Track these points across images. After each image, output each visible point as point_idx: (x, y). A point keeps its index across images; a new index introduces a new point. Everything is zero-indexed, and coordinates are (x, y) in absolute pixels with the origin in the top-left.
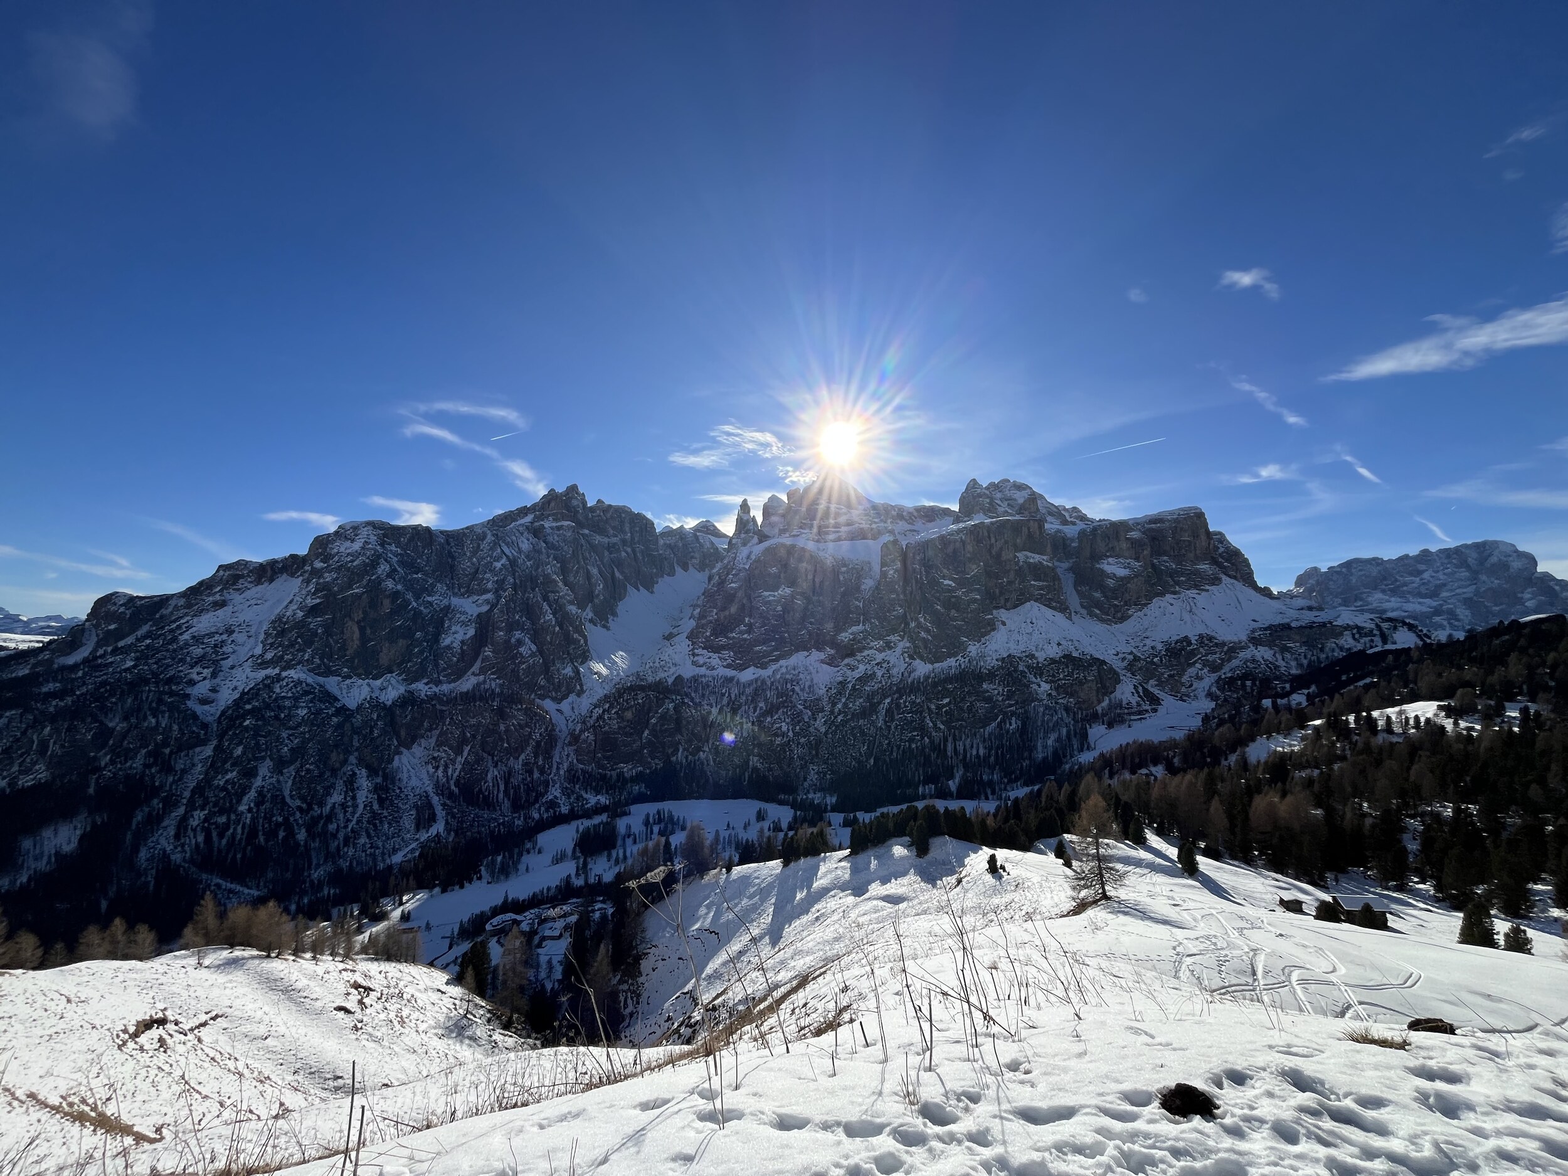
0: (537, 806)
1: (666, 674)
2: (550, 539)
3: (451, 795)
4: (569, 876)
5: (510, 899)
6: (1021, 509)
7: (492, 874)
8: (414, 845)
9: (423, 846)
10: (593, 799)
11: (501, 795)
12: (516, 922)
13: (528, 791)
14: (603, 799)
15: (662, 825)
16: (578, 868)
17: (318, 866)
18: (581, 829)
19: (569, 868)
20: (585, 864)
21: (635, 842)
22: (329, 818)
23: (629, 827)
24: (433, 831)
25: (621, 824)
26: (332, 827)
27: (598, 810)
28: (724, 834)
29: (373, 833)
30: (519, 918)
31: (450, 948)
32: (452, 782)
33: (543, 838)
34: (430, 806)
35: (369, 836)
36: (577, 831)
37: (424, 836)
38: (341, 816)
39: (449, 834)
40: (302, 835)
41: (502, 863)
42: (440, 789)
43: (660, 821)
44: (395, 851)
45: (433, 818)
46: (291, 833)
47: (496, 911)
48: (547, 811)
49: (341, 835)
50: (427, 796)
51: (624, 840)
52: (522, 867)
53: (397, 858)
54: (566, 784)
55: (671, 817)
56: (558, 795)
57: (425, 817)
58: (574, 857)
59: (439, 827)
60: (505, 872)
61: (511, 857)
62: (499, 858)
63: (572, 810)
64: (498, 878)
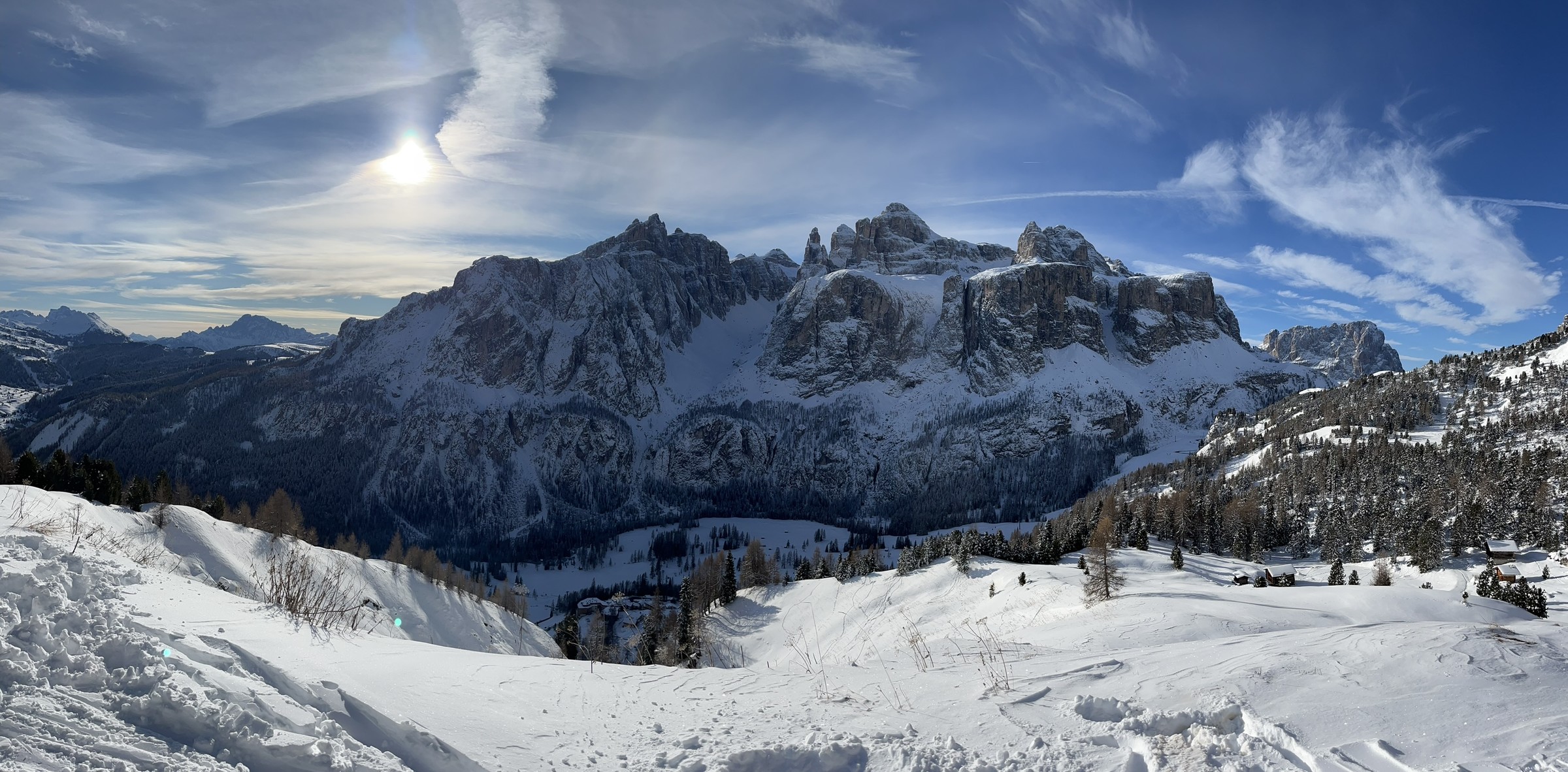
0: (619, 509)
1: (735, 399)
2: (634, 268)
3: (552, 492)
4: (645, 575)
5: (596, 586)
6: (1073, 256)
7: (583, 563)
8: (525, 527)
9: (532, 529)
10: (666, 510)
11: (591, 496)
12: (601, 607)
13: (613, 496)
14: (676, 511)
15: (727, 539)
16: (652, 568)
17: (462, 527)
18: (656, 534)
19: (645, 568)
20: (659, 567)
21: (702, 552)
22: (469, 493)
23: (697, 538)
24: (539, 517)
25: (691, 536)
26: (470, 500)
27: (670, 520)
28: (784, 552)
29: (497, 511)
30: (603, 603)
31: (551, 616)
32: (553, 479)
33: (625, 539)
34: (537, 497)
35: (494, 513)
36: (653, 537)
37: (532, 520)
38: (476, 492)
39: (551, 522)
40: (451, 502)
41: (591, 555)
42: (546, 484)
43: (725, 536)
44: (511, 528)
45: (538, 507)
46: (444, 500)
47: (586, 594)
48: (627, 515)
49: (476, 508)
50: (535, 489)
51: (693, 548)
52: (606, 560)
53: (513, 534)
54: (643, 493)
55: (735, 533)
56: (637, 502)
57: (533, 506)
58: (650, 559)
59: (543, 515)
60: (592, 562)
61: (598, 550)
62: (589, 550)
63: (648, 518)
64: (587, 566)
